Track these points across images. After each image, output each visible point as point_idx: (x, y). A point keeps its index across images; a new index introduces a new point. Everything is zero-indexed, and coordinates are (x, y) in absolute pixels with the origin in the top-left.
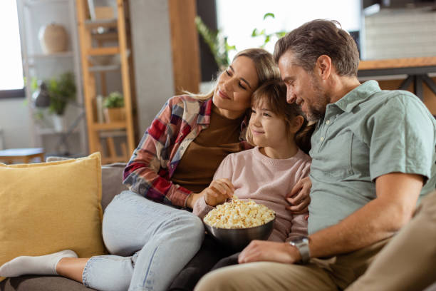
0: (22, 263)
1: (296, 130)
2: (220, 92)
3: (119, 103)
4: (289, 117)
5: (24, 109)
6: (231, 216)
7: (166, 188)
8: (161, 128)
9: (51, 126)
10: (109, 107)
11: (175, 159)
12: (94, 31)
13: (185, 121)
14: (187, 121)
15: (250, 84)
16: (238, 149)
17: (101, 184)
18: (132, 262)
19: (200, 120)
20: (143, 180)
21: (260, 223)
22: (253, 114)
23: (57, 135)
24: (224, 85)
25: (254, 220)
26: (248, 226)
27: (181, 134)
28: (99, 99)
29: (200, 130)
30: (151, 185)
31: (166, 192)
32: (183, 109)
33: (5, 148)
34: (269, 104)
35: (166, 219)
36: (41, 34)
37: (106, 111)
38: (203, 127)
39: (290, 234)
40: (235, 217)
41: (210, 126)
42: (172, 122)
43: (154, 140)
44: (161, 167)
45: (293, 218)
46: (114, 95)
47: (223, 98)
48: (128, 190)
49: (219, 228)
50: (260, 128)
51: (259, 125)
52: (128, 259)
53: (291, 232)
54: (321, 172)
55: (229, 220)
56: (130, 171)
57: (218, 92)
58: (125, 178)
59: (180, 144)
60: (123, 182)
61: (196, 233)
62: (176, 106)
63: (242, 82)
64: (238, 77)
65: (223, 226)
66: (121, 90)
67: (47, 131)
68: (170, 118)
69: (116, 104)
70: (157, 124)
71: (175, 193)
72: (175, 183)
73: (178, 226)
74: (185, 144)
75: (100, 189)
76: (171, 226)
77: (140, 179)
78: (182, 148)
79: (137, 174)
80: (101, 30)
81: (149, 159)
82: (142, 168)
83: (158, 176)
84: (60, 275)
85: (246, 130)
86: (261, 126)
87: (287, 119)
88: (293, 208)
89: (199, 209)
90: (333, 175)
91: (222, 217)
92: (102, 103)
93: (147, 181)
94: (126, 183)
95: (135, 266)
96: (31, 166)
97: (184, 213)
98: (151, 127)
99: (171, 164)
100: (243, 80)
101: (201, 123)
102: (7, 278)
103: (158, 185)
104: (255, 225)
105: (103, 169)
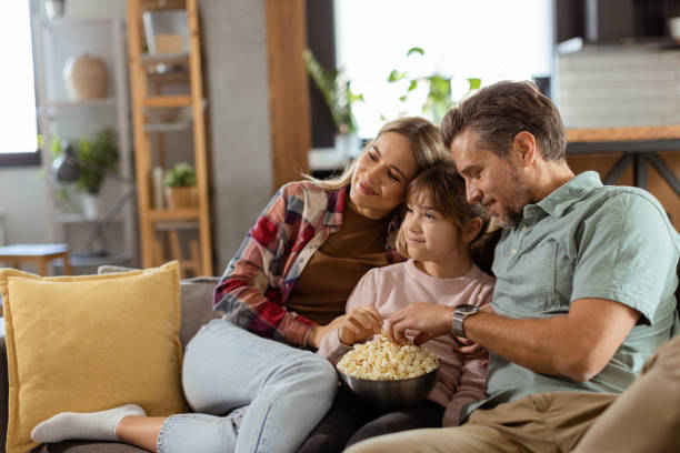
0: (66, 423)
1: (471, 237)
2: (361, 185)
3: (189, 180)
4: (462, 219)
5: (38, 183)
6: (377, 362)
7: (278, 317)
8: (271, 230)
9: (79, 210)
10: (173, 185)
11: (290, 276)
12: (151, 70)
13: (306, 221)
14: (310, 220)
15: (405, 172)
16: (385, 262)
17: (179, 309)
18: (234, 425)
19: (328, 219)
20: (243, 306)
21: (419, 373)
22: (408, 214)
23: (88, 224)
24: (366, 174)
25: (410, 369)
26: (402, 376)
27: (301, 239)
28: (158, 173)
29: (328, 233)
30: (256, 313)
31: (278, 323)
32: (303, 204)
33: (7, 243)
34: (433, 200)
35: (281, 363)
36: (68, 70)
37: (169, 192)
38: (333, 230)
39: (458, 388)
40: (384, 363)
41: (342, 228)
42: (287, 221)
43: (260, 247)
44: (269, 286)
45: (463, 364)
46: (181, 168)
47: (367, 194)
48: (220, 317)
49: (360, 379)
50: (420, 235)
51: (417, 230)
52: (227, 421)
53: (460, 384)
54: (509, 299)
55: (375, 367)
56: (225, 291)
57: (358, 184)
58: (217, 302)
59: (298, 254)
60: (214, 308)
61: (327, 385)
62: (294, 198)
63: (393, 171)
64: (388, 164)
65: (365, 376)
66: (191, 160)
67: (73, 218)
68: (284, 216)
69: (184, 182)
70: (265, 223)
71: (291, 324)
72: (290, 310)
73: (300, 375)
74: (306, 254)
75: (179, 316)
76: (292, 374)
77: (239, 304)
78: (302, 261)
79: (234, 296)
80: (161, 68)
81: (252, 275)
82: (243, 288)
83: (265, 300)
84: (121, 440)
85: (396, 234)
86: (421, 232)
87: (458, 222)
88: (465, 349)
89: (328, 349)
90: (529, 304)
91: (365, 363)
92: (163, 179)
93: (250, 306)
94: (218, 308)
95: (240, 431)
96: (78, 280)
97: (308, 356)
98: (256, 227)
99: (284, 283)
100: (395, 168)
101: (329, 223)
102: (43, 444)
103: (266, 313)
104: (412, 376)
105: (183, 286)
